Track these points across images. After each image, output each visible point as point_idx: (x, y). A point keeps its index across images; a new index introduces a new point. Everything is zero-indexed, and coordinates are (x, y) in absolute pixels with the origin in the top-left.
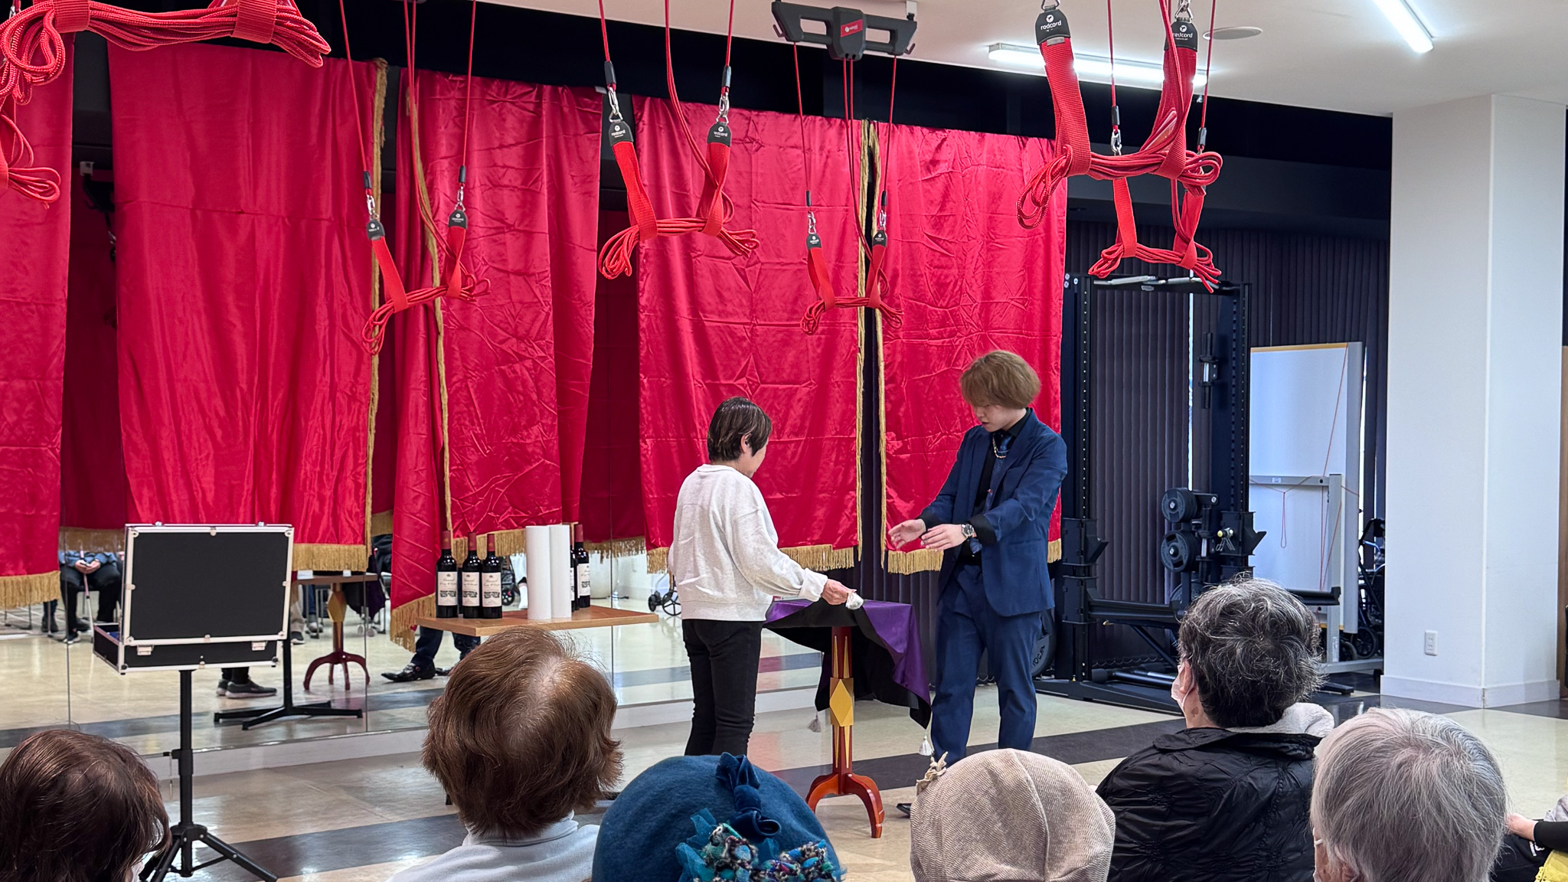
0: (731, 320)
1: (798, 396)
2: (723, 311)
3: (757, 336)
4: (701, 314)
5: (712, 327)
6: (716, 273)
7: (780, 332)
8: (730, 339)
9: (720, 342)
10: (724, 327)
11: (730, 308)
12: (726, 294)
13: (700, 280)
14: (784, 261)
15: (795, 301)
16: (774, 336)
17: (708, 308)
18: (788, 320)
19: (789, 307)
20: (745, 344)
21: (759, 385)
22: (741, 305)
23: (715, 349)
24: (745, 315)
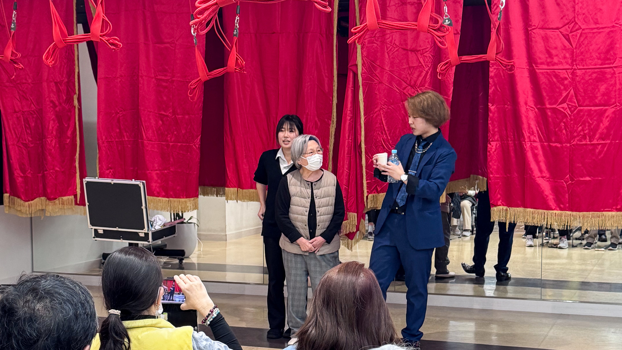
0: (556, 67)
1: (606, 115)
2: (551, 62)
3: (577, 76)
4: (534, 65)
5: (542, 73)
6: (546, 39)
7: (595, 73)
8: (555, 80)
9: (547, 82)
10: (551, 72)
11: (556, 60)
12: (554, 52)
13: (533, 44)
14: (601, 26)
15: (608, 52)
16: (590, 76)
17: (539, 61)
18: (601, 65)
19: (603, 56)
20: (566, 82)
21: (577, 107)
22: (565, 58)
23: (543, 86)
24: (567, 64)
